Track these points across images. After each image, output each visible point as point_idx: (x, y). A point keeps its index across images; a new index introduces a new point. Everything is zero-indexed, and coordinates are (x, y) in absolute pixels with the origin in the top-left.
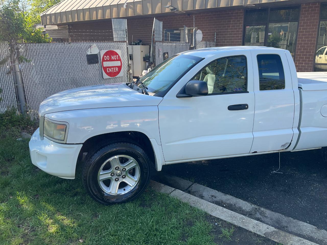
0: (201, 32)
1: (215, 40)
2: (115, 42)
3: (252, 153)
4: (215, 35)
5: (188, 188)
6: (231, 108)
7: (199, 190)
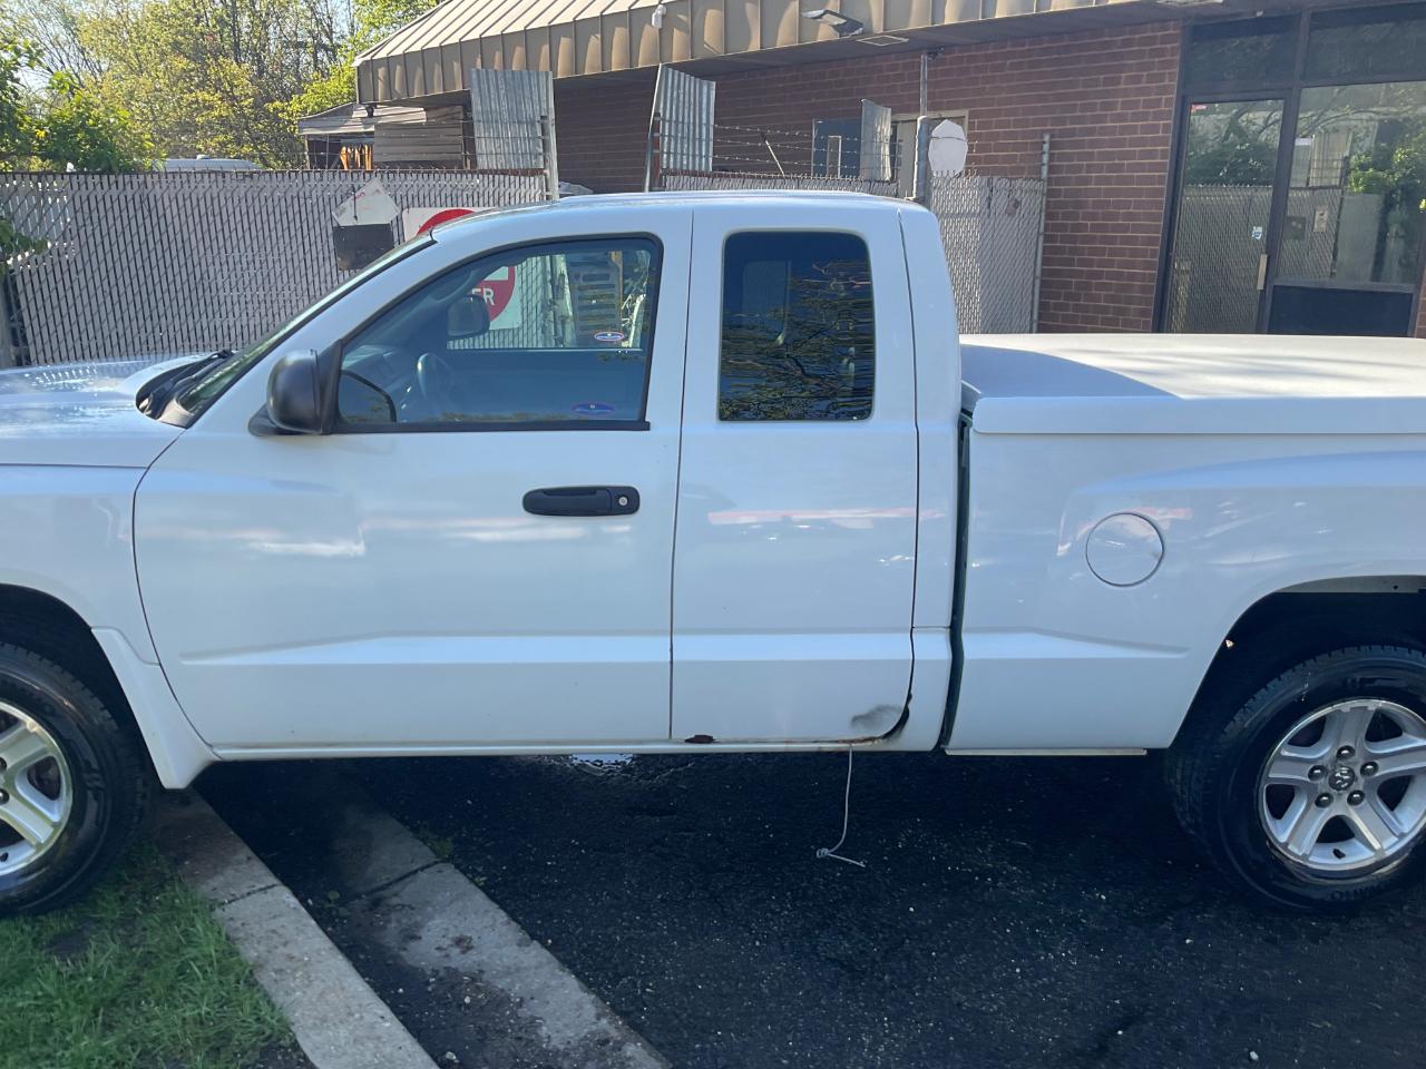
0: (958, 131)
1: (1045, 170)
2: (483, 172)
3: (689, 741)
4: (1046, 147)
6: (545, 503)
7: (428, 903)
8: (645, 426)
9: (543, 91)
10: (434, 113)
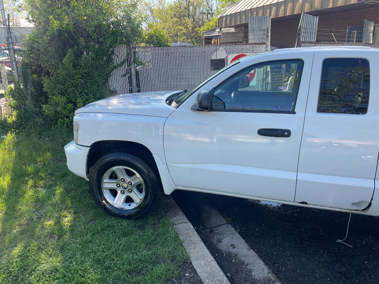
2: (250, 44)
3: (300, 203)
5: (215, 227)
6: (263, 132)
7: (225, 234)
8: (294, 113)
9: (268, 22)
10: (237, 29)
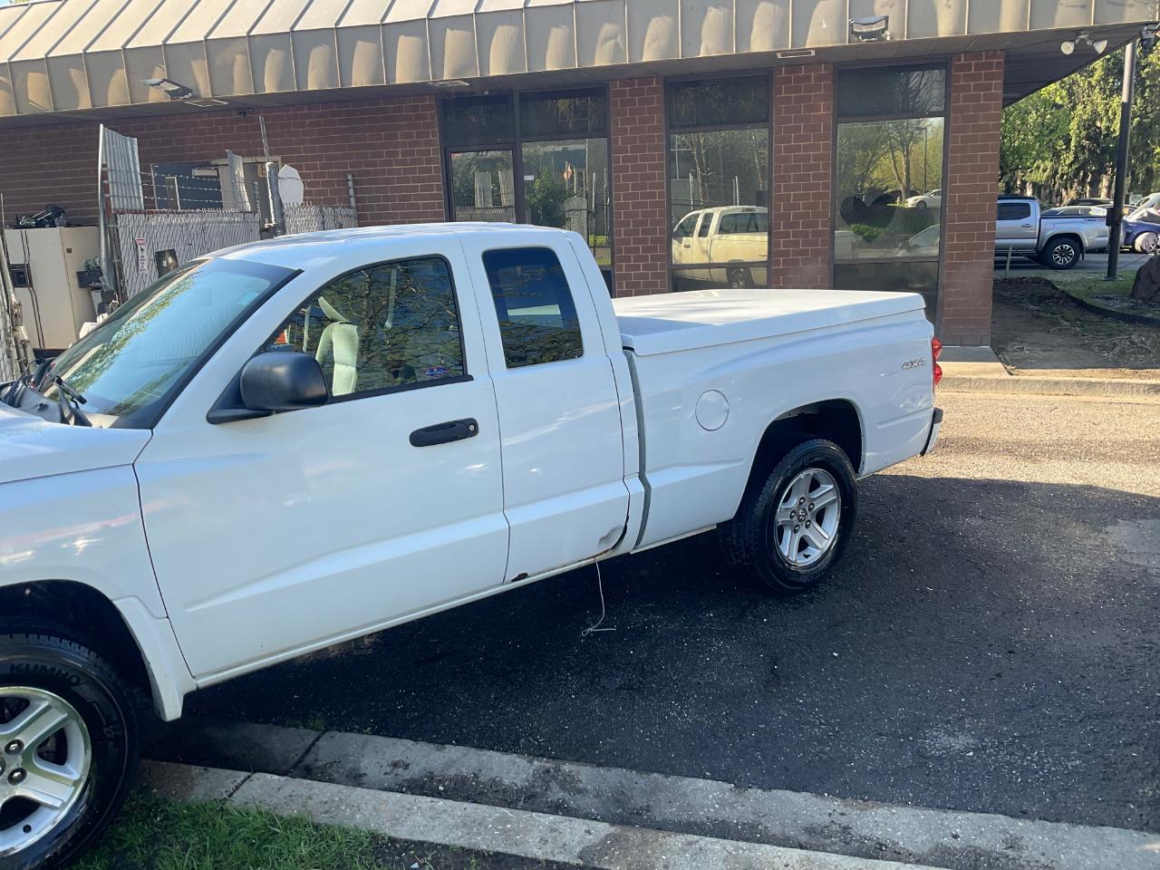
0: (295, 173)
1: (353, 200)
3: (514, 581)
4: (350, 184)
5: (303, 757)
6: (422, 438)
7: (348, 755)
8: (471, 378)
